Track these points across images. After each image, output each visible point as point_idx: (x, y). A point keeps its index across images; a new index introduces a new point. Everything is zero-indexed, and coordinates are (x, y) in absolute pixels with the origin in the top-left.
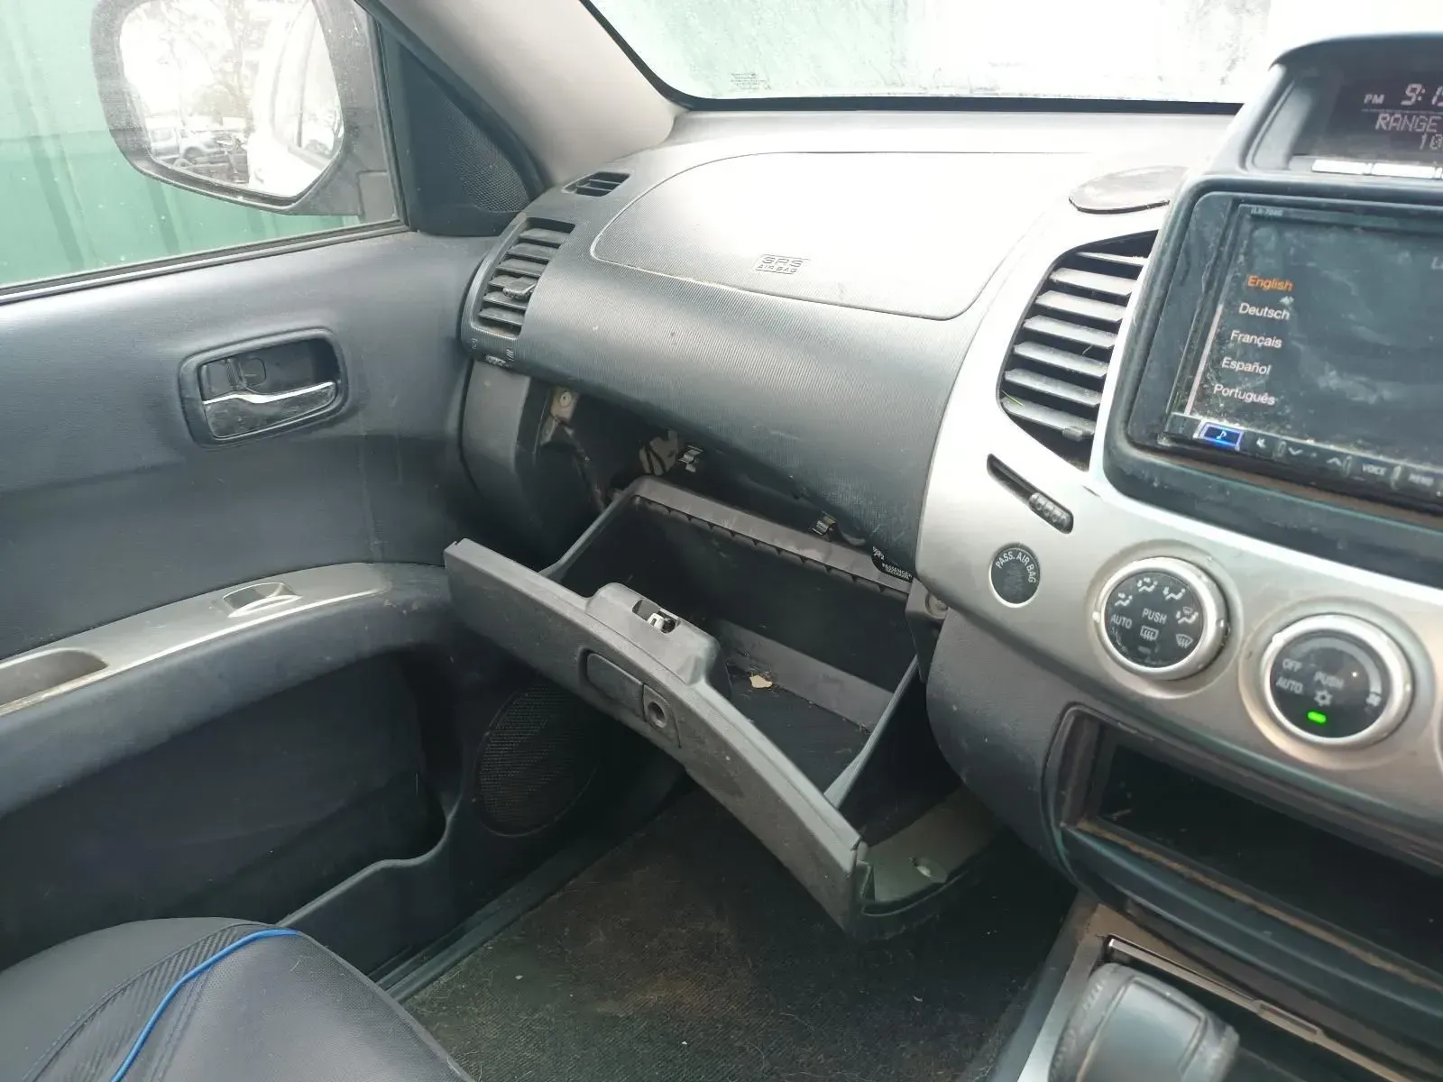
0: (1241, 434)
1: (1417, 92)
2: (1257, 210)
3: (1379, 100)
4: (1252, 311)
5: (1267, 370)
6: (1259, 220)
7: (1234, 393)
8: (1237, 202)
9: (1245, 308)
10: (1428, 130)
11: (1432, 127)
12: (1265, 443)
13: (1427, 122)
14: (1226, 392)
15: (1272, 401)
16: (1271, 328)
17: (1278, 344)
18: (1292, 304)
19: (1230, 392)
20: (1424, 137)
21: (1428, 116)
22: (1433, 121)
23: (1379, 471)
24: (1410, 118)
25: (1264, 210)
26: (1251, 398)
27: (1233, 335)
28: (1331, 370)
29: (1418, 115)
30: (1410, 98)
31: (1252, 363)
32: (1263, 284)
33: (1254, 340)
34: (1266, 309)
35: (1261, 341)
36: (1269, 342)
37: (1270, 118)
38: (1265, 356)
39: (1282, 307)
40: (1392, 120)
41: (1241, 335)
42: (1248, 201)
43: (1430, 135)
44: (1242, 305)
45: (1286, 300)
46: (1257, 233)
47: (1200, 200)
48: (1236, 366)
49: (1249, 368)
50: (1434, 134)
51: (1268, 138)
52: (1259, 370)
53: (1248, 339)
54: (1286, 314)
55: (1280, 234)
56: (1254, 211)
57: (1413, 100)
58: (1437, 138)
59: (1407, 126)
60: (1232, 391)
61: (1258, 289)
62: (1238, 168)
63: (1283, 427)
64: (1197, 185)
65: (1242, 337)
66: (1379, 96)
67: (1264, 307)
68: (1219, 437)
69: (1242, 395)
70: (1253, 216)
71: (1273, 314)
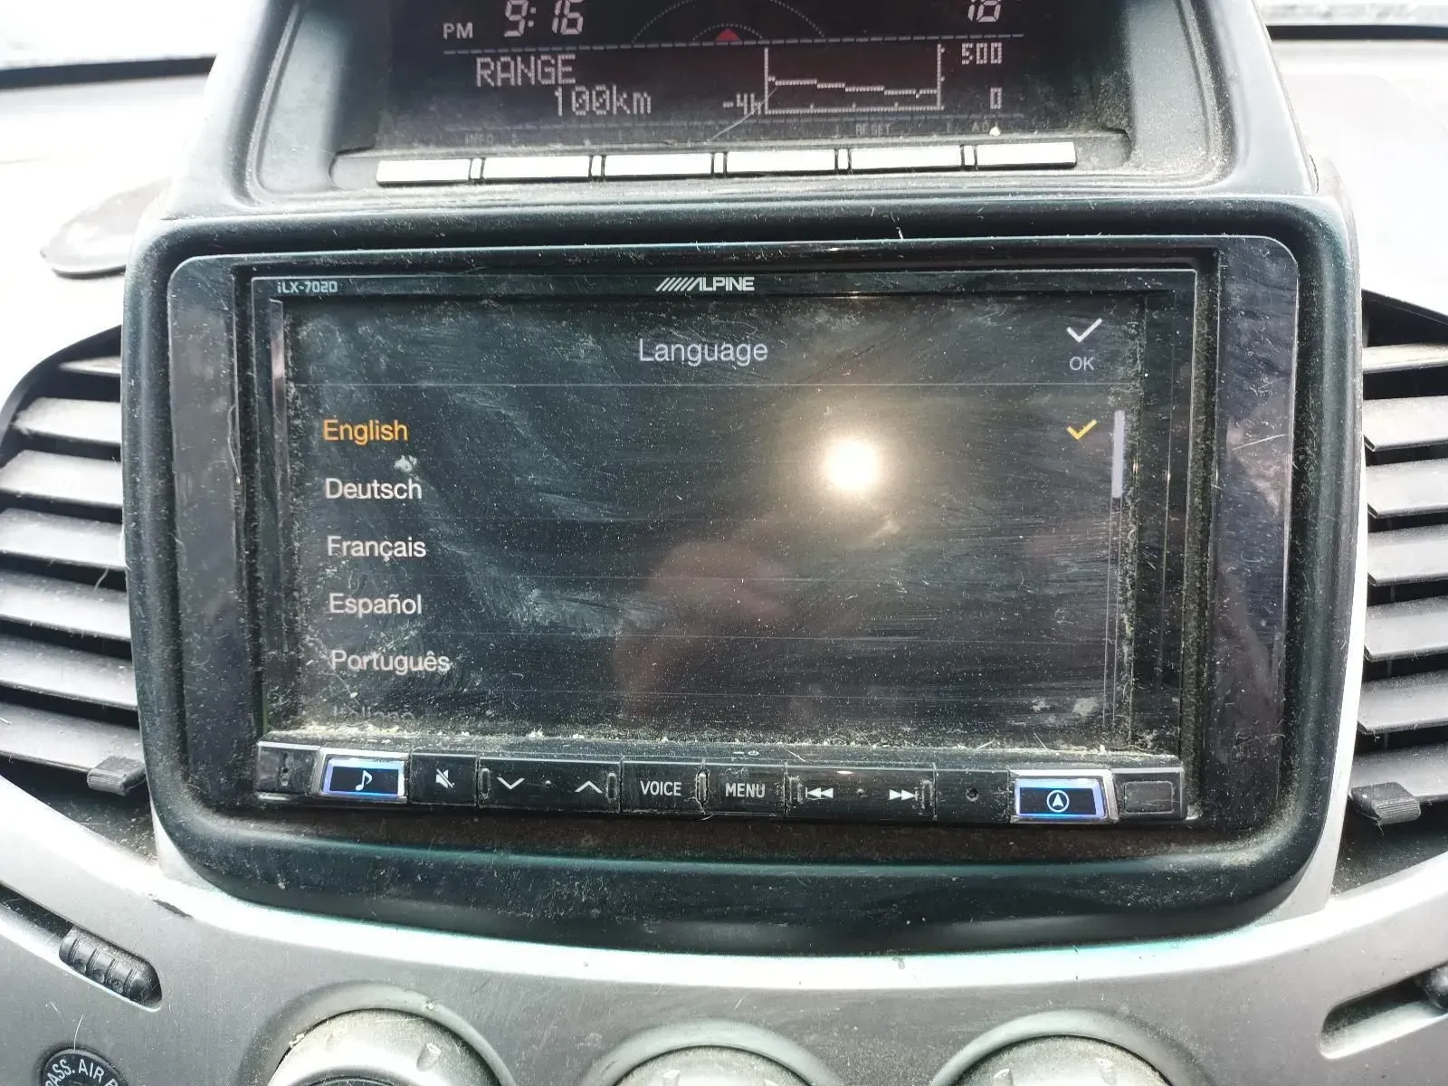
0: (400, 766)
1: (524, 13)
2: (288, 285)
3: (466, 31)
4: (350, 491)
5: (417, 605)
6: (299, 305)
7: (370, 663)
8: (244, 273)
9: (334, 487)
10: (561, 81)
11: (566, 75)
12: (450, 779)
13: (556, 66)
14: (354, 662)
15: (444, 665)
16: (397, 520)
17: (420, 549)
18: (416, 471)
19: (363, 662)
20: (559, 93)
21: (555, 56)
22: (565, 63)
23: (670, 789)
24: (526, 63)
25: (301, 283)
26: (404, 666)
27: (331, 546)
28: (531, 588)
29: (537, 56)
30: (515, 25)
31: (386, 597)
32: (353, 432)
33: (372, 548)
34: (376, 484)
35: (386, 549)
36: (403, 549)
37: (270, 85)
38: (403, 577)
39: (400, 477)
40: (499, 68)
41: (345, 544)
42: (264, 269)
43: (567, 89)
44: (328, 480)
45: (404, 464)
46: (304, 333)
47: (172, 276)
48: (357, 607)
49: (383, 606)
50: (572, 87)
51: (277, 125)
52: (401, 608)
53: (360, 549)
54: (414, 489)
55: (348, 327)
56: (282, 289)
57: (522, 26)
58: (579, 95)
59: (524, 76)
60: (366, 659)
61: (345, 446)
62: (230, 199)
63: (480, 716)
64: (157, 245)
65: (349, 548)
66: (464, 26)
67: (371, 482)
68: (359, 787)
69: (387, 664)
70: (284, 298)
71: (390, 492)
